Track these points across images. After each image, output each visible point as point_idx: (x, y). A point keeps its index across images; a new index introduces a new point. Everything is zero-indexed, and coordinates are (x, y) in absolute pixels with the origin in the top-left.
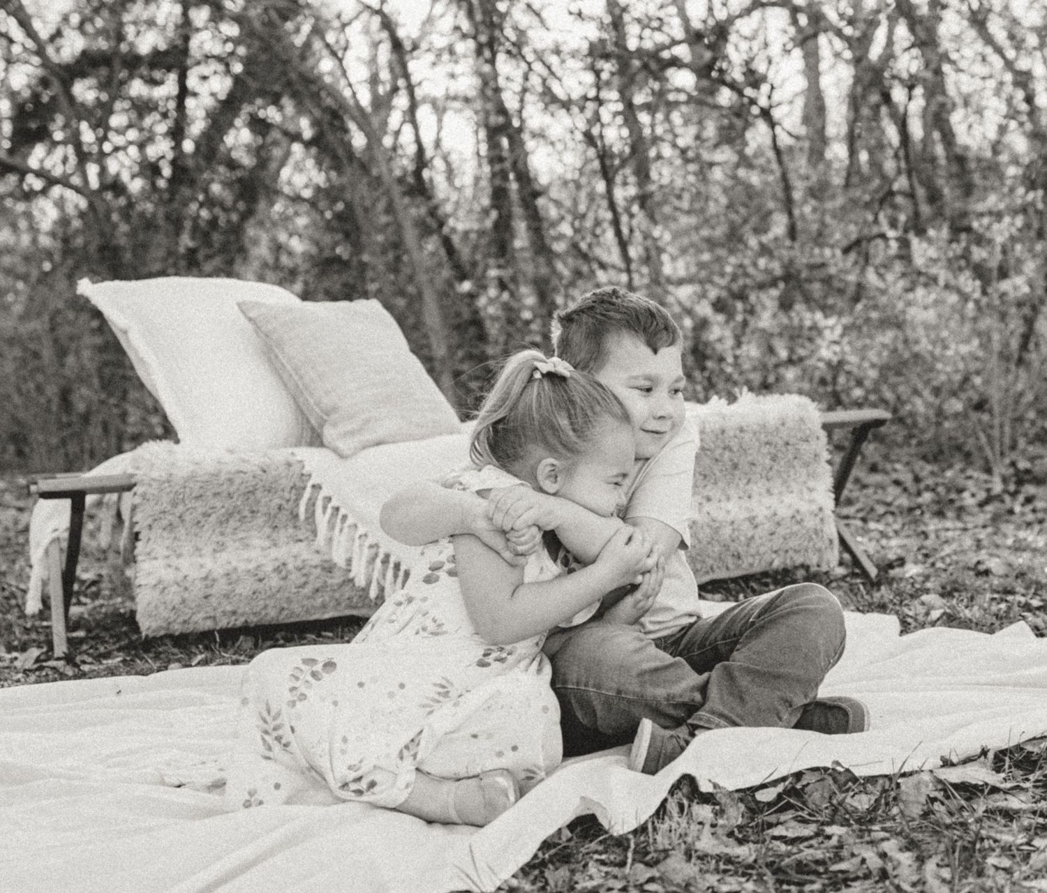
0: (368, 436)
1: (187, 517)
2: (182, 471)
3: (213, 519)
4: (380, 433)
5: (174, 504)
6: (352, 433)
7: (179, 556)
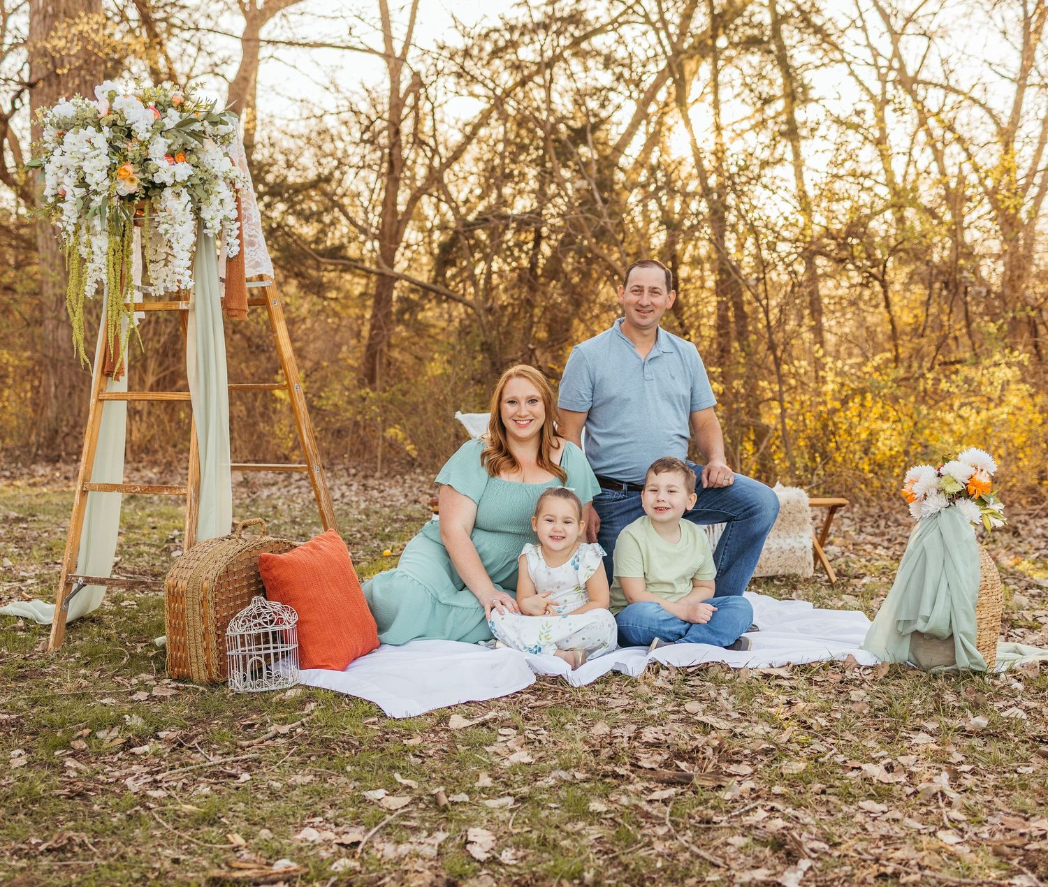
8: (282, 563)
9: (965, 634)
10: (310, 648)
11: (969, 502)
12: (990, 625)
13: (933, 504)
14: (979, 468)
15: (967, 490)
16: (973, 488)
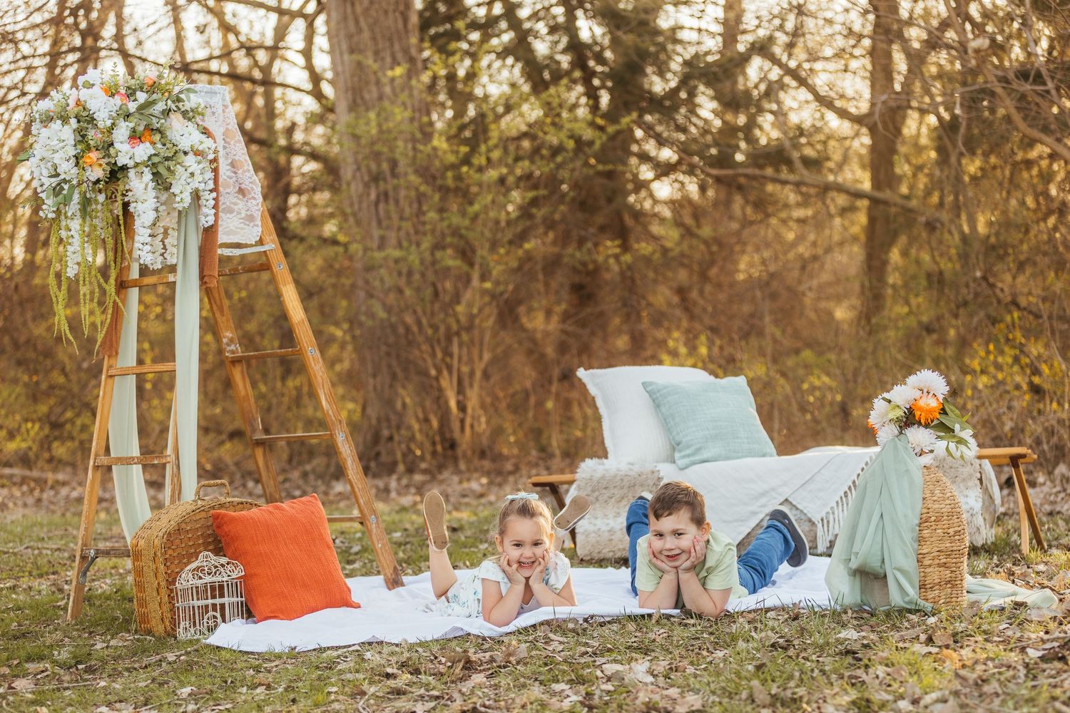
0: (697, 458)
1: (600, 499)
2: (598, 475)
3: (613, 500)
4: (705, 455)
5: (593, 491)
6: (688, 456)
7: (596, 518)
8: (233, 520)
9: (899, 570)
10: (260, 600)
11: (922, 429)
12: (937, 561)
13: (886, 433)
14: (925, 390)
15: (914, 416)
16: (917, 413)
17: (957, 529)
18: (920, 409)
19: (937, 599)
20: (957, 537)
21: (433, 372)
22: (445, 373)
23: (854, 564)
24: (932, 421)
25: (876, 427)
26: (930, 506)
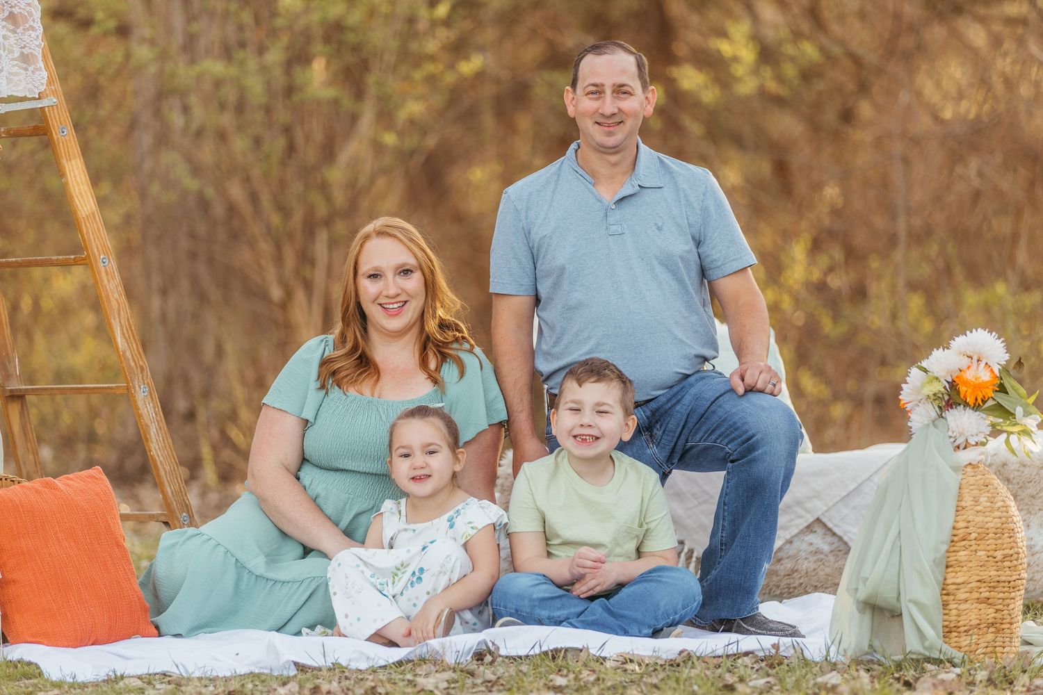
9: (916, 603)
11: (969, 411)
12: (976, 595)
13: (920, 416)
14: (975, 358)
15: (958, 393)
16: (963, 389)
17: (1007, 551)
18: (966, 383)
19: (974, 647)
20: (1007, 564)
21: (276, 293)
22: (300, 295)
23: (862, 594)
24: (984, 402)
25: (909, 407)
26: (970, 518)
